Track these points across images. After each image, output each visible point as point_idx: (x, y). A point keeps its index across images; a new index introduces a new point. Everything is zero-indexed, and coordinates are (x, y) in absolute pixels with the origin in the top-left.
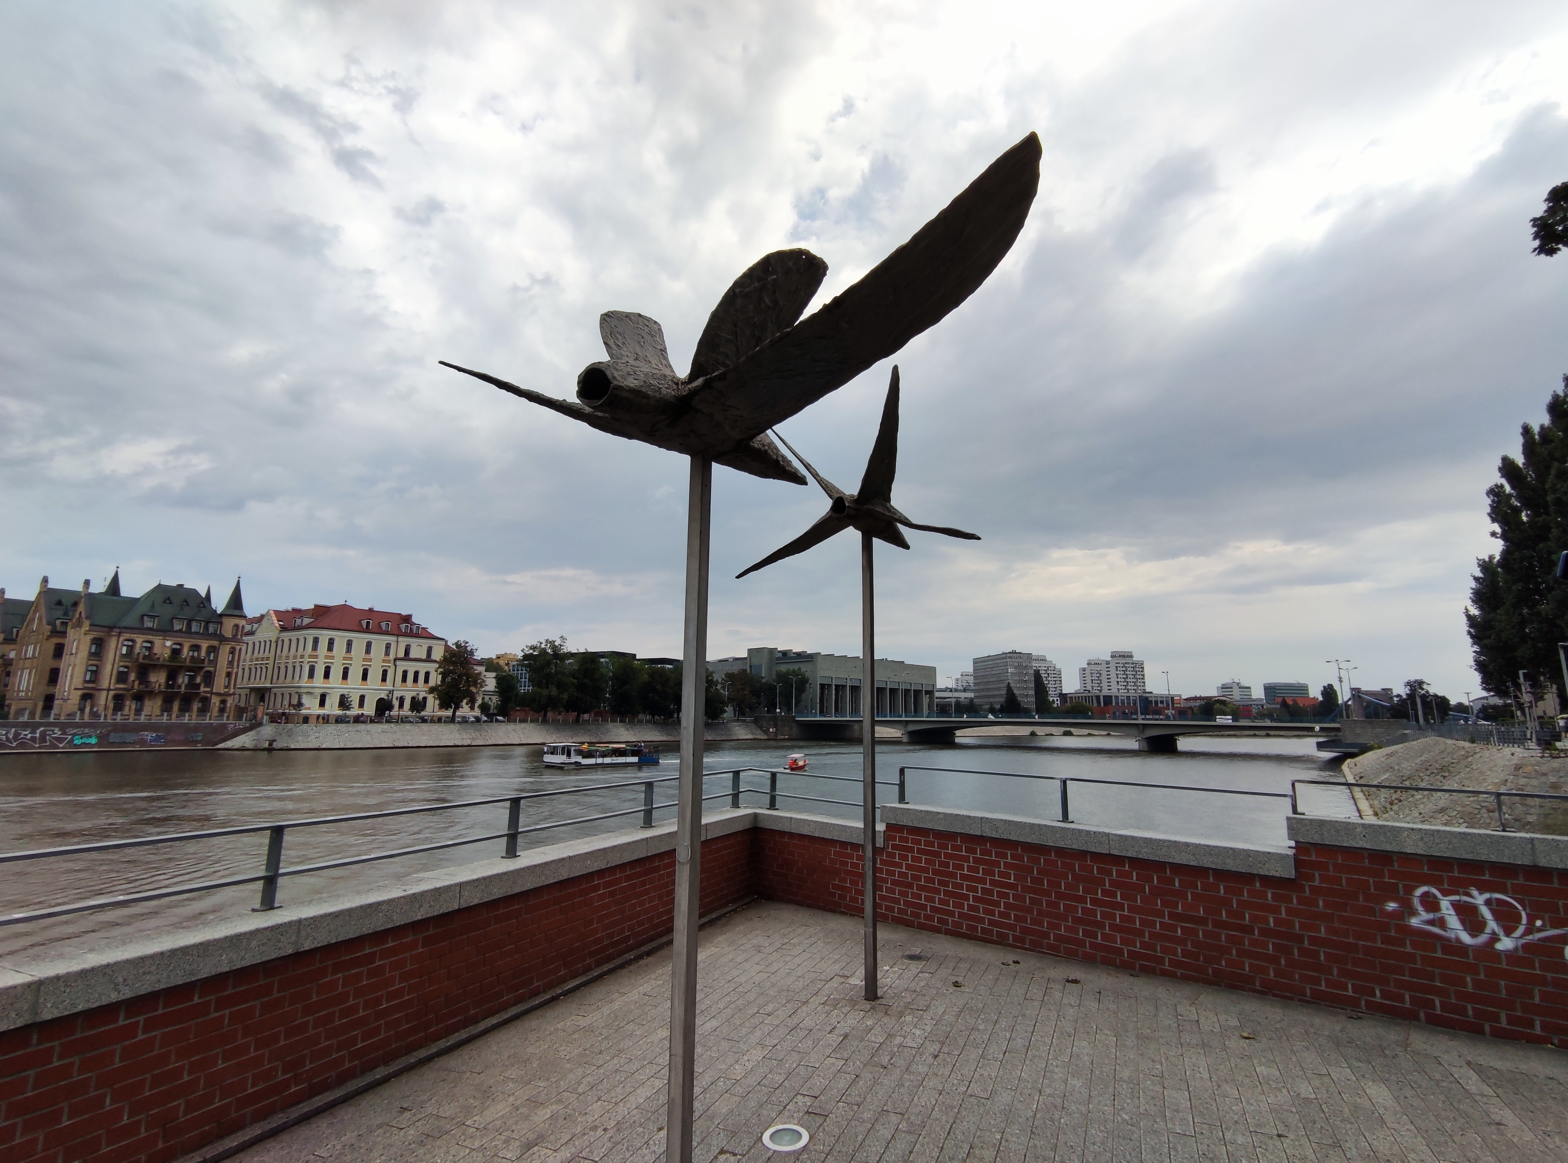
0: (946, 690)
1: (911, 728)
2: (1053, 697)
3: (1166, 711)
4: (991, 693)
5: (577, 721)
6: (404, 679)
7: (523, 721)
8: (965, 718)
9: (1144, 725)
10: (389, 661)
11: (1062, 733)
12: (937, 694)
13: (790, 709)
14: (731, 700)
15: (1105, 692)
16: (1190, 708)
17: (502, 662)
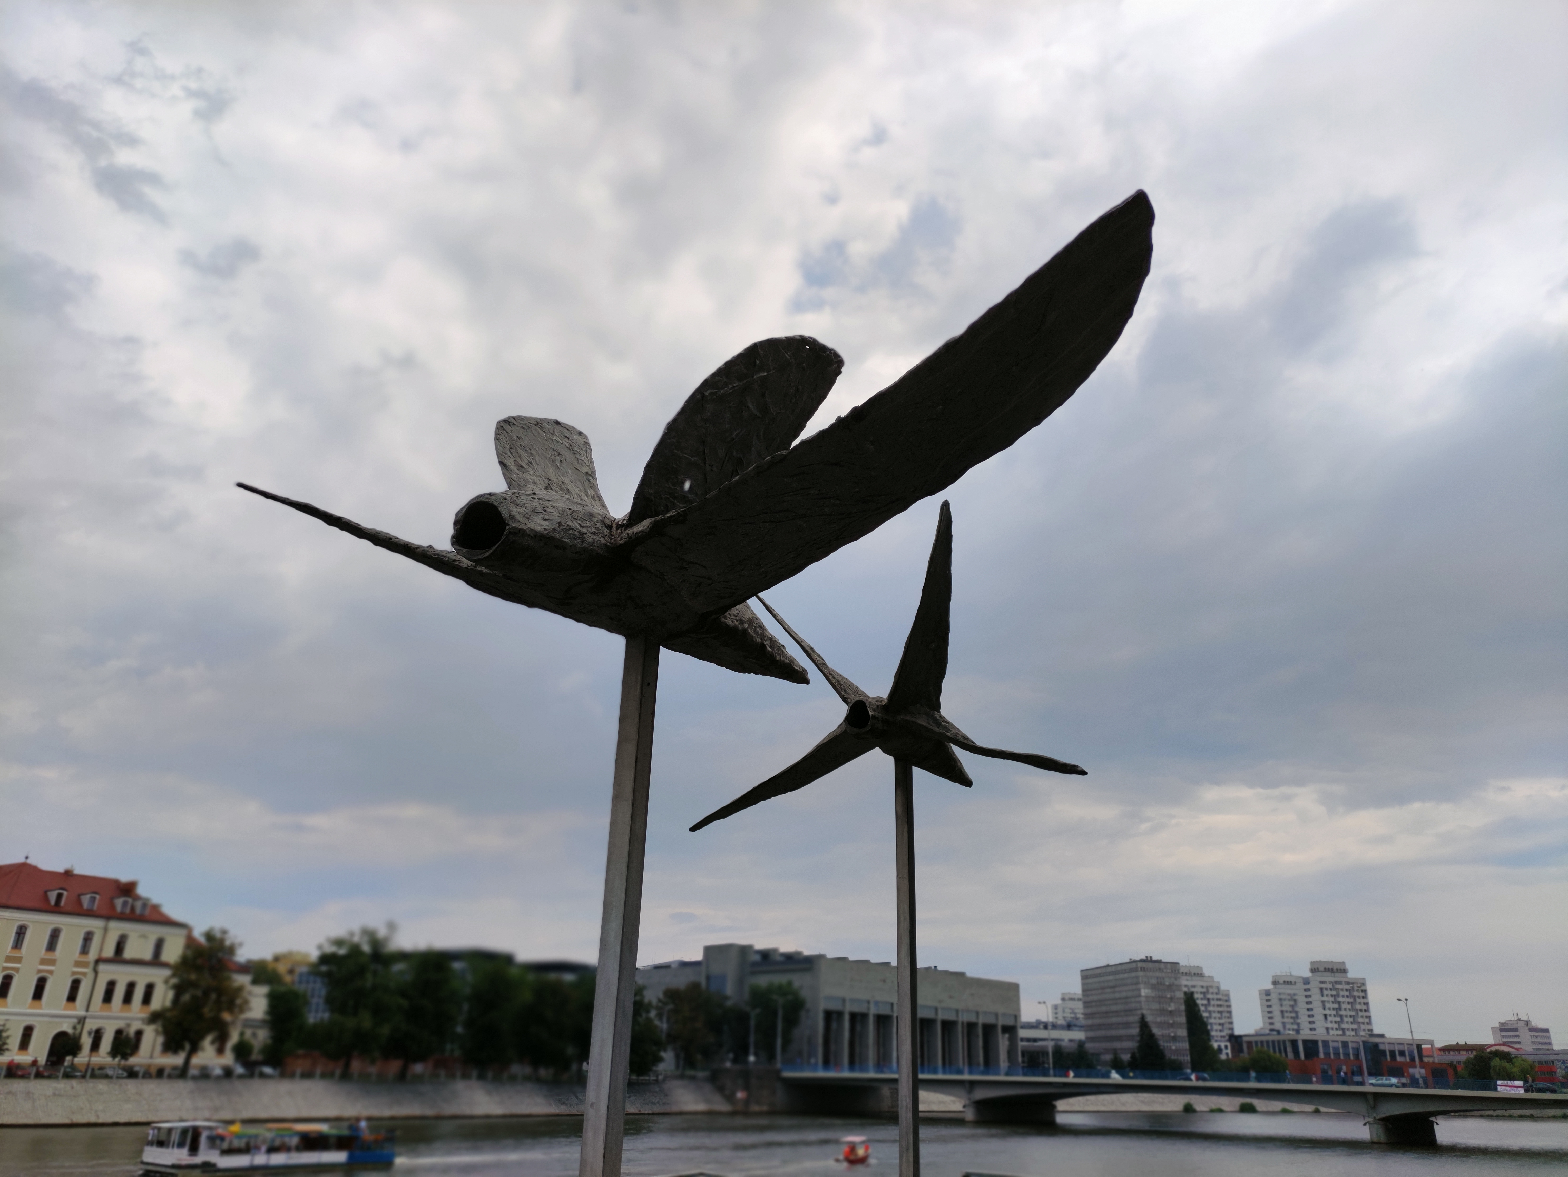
0: (1037, 1025)
1: (981, 1094)
2: (1218, 1041)
3: (1411, 1070)
4: (1113, 1033)
5: (402, 1077)
6: (108, 997)
7: (307, 1075)
8: (1071, 1078)
9: (1376, 1095)
10: (84, 965)
11: (1237, 1108)
12: (1023, 1033)
13: (772, 1057)
14: (672, 1038)
15: (1306, 1034)
16: (1451, 1065)
17: (282, 968)
